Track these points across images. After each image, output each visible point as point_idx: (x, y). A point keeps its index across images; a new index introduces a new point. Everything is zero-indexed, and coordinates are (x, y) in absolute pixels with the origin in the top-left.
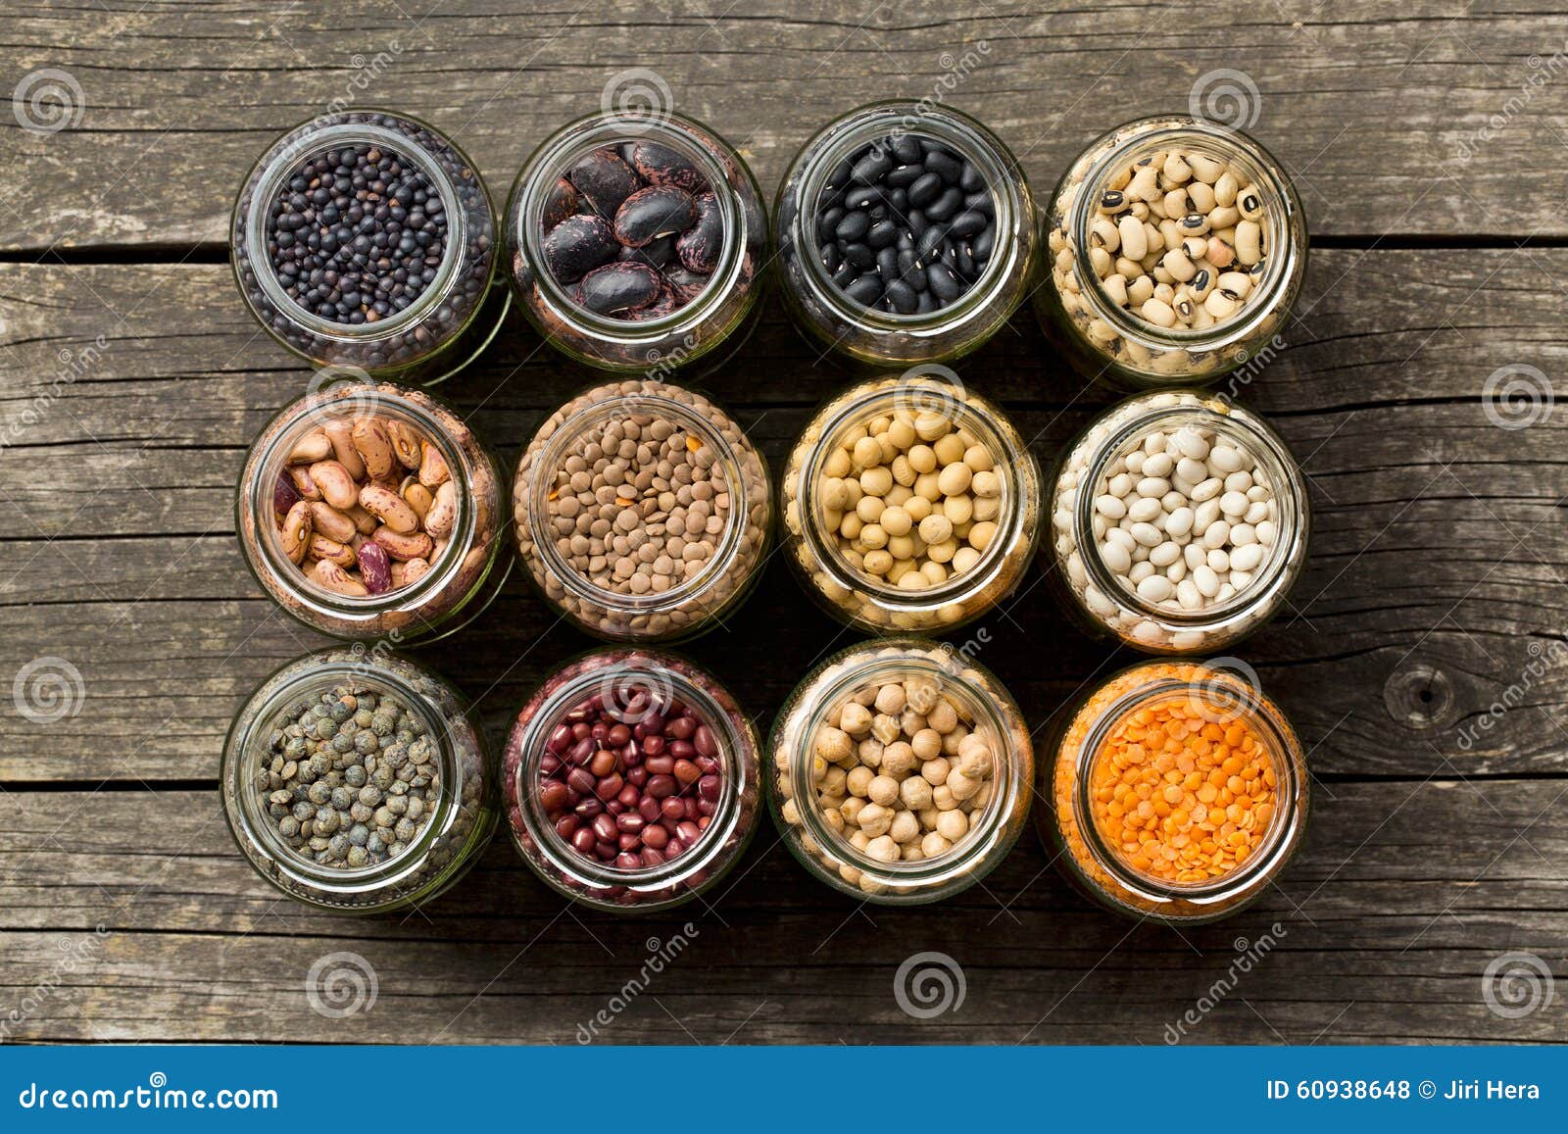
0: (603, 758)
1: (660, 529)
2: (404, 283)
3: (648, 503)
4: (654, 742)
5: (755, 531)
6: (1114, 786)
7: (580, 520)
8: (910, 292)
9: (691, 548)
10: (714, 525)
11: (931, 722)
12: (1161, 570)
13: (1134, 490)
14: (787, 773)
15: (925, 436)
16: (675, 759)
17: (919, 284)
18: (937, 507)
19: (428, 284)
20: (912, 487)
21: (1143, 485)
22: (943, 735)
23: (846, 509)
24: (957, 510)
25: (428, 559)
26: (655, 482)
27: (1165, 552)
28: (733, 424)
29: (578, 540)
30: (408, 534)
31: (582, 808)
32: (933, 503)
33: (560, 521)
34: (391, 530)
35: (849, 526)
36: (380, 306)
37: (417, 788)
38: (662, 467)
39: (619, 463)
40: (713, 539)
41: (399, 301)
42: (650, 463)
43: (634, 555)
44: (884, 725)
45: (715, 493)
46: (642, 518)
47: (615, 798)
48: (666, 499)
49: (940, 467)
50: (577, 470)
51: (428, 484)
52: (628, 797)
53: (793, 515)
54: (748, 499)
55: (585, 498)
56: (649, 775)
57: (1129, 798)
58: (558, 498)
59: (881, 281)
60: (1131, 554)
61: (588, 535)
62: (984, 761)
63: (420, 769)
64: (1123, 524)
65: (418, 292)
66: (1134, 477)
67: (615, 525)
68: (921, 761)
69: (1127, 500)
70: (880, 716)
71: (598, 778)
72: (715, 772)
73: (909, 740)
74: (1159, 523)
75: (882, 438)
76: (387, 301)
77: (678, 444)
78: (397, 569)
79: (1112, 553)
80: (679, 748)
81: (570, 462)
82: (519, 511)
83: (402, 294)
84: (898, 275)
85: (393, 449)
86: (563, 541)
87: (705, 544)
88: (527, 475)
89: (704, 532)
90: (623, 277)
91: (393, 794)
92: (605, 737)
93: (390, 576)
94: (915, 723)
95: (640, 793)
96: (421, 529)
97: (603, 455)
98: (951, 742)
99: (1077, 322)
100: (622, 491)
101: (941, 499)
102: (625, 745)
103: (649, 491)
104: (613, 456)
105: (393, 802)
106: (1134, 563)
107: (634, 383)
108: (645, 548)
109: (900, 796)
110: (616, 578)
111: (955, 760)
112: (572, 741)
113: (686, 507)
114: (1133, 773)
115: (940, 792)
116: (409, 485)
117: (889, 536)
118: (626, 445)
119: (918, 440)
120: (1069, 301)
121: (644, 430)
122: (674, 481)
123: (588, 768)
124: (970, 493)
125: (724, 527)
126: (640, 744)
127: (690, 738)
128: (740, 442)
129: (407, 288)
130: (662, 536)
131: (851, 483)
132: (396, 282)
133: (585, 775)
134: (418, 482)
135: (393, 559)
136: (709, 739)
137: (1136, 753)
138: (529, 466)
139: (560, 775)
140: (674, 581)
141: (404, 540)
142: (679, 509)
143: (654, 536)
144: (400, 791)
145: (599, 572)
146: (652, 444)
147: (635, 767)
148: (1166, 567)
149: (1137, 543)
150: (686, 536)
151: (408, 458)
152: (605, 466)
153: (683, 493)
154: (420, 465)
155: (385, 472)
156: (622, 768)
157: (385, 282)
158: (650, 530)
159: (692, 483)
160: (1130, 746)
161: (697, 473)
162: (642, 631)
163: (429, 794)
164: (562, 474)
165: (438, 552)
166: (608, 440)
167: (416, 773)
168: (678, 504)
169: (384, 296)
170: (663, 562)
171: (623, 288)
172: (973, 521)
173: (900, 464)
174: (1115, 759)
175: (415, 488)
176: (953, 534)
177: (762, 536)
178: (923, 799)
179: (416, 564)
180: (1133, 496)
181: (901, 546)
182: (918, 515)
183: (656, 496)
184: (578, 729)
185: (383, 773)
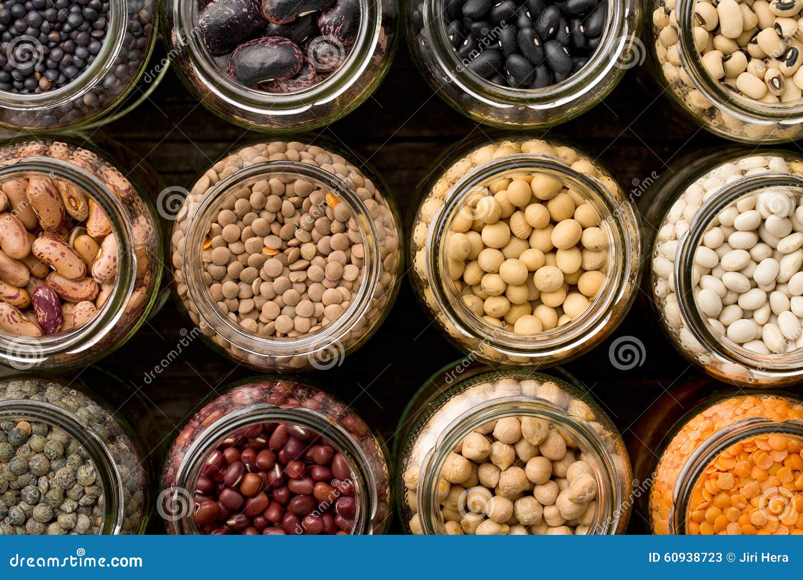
0: (251, 479)
1: (302, 276)
2: (73, 53)
3: (292, 252)
4: (296, 467)
5: (387, 276)
6: (705, 509)
7: (231, 267)
8: (529, 67)
9: (329, 293)
10: (350, 272)
11: (544, 451)
12: (748, 314)
13: (726, 241)
14: (414, 491)
15: (540, 195)
16: (315, 482)
17: (537, 59)
18: (550, 257)
19: (96, 55)
20: (528, 239)
21: (734, 238)
22: (553, 462)
23: (469, 259)
24: (568, 261)
25: (95, 302)
26: (298, 233)
27: (753, 298)
28: (368, 181)
29: (229, 285)
30: (77, 280)
31: (232, 522)
32: (545, 253)
33: (212, 268)
34: (61, 275)
35: (471, 275)
36: (51, 74)
37: (86, 506)
38: (305, 220)
39: (266, 216)
40: (349, 285)
41: (69, 70)
42: (293, 216)
43: (279, 298)
44: (501, 451)
45: (351, 244)
46: (286, 265)
47: (262, 514)
48: (308, 249)
49: (553, 223)
50: (228, 222)
51: (95, 235)
52: (273, 514)
53: (421, 262)
54: (381, 250)
55: (235, 247)
56: (292, 495)
57: (720, 520)
58: (211, 247)
59: (502, 56)
60: (722, 299)
61: (238, 281)
62: (591, 490)
63: (87, 490)
64: (715, 272)
65: (86, 62)
66: (727, 231)
67: (262, 272)
68: (533, 485)
69: (720, 251)
70: (497, 443)
71: (246, 498)
72: (351, 493)
73: (523, 465)
74: (748, 272)
75: (501, 196)
76: (58, 70)
77: (319, 201)
78: (68, 309)
79: (705, 299)
80: (318, 473)
81: (223, 215)
82: (177, 258)
83: (71, 64)
84: (518, 52)
85: (63, 204)
86: (215, 286)
87: (342, 290)
88: (183, 225)
89: (341, 279)
90: (269, 51)
91: (64, 512)
92: (253, 461)
93: (61, 315)
94: (529, 451)
95: (283, 512)
96: (88, 274)
97: (251, 209)
98: (560, 468)
99: (677, 91)
100: (268, 241)
101: (554, 250)
102: (269, 469)
103: (292, 242)
104: (259, 210)
105: (63, 519)
106: (725, 306)
107: (279, 144)
108: (289, 292)
109: (514, 514)
110: (262, 319)
111: (564, 483)
112: (224, 463)
113: (325, 256)
114: (723, 497)
115: (549, 512)
116: (78, 235)
117: (507, 285)
118: (272, 200)
119: (534, 199)
120: (671, 72)
121: (288, 187)
122: (314, 233)
123: (238, 489)
124: (579, 246)
125: (360, 274)
126: (283, 467)
127: (328, 464)
128: (374, 197)
129: (76, 58)
130: (304, 282)
131: (473, 236)
132: (65, 53)
133: (235, 494)
134: (86, 233)
135: (63, 300)
136: (344, 465)
137: (725, 480)
138: (185, 217)
139: (212, 493)
140: (315, 322)
141: (74, 285)
142: (319, 259)
143: (297, 282)
144: (69, 510)
145: (248, 314)
146: (295, 199)
147: (279, 487)
148: (753, 311)
149: (728, 290)
150: (325, 283)
151: (77, 213)
152: (253, 219)
153: (322, 245)
154: (87, 219)
155: (56, 224)
156: (267, 488)
157: (56, 53)
158: (294, 277)
159: (331, 234)
160: (721, 475)
161: (335, 226)
162: (287, 365)
163: (96, 510)
164: (215, 225)
165: (104, 295)
166: (255, 197)
167: (84, 493)
168: (318, 253)
169: (55, 65)
170: (304, 306)
171: (269, 62)
172: (582, 270)
173: (517, 220)
174: (707, 484)
175: (83, 239)
176: (565, 281)
177: (394, 281)
178: (534, 517)
179: (84, 306)
180: (725, 248)
181: (518, 294)
182: (533, 266)
183: (299, 246)
184: (229, 453)
185: (54, 495)
